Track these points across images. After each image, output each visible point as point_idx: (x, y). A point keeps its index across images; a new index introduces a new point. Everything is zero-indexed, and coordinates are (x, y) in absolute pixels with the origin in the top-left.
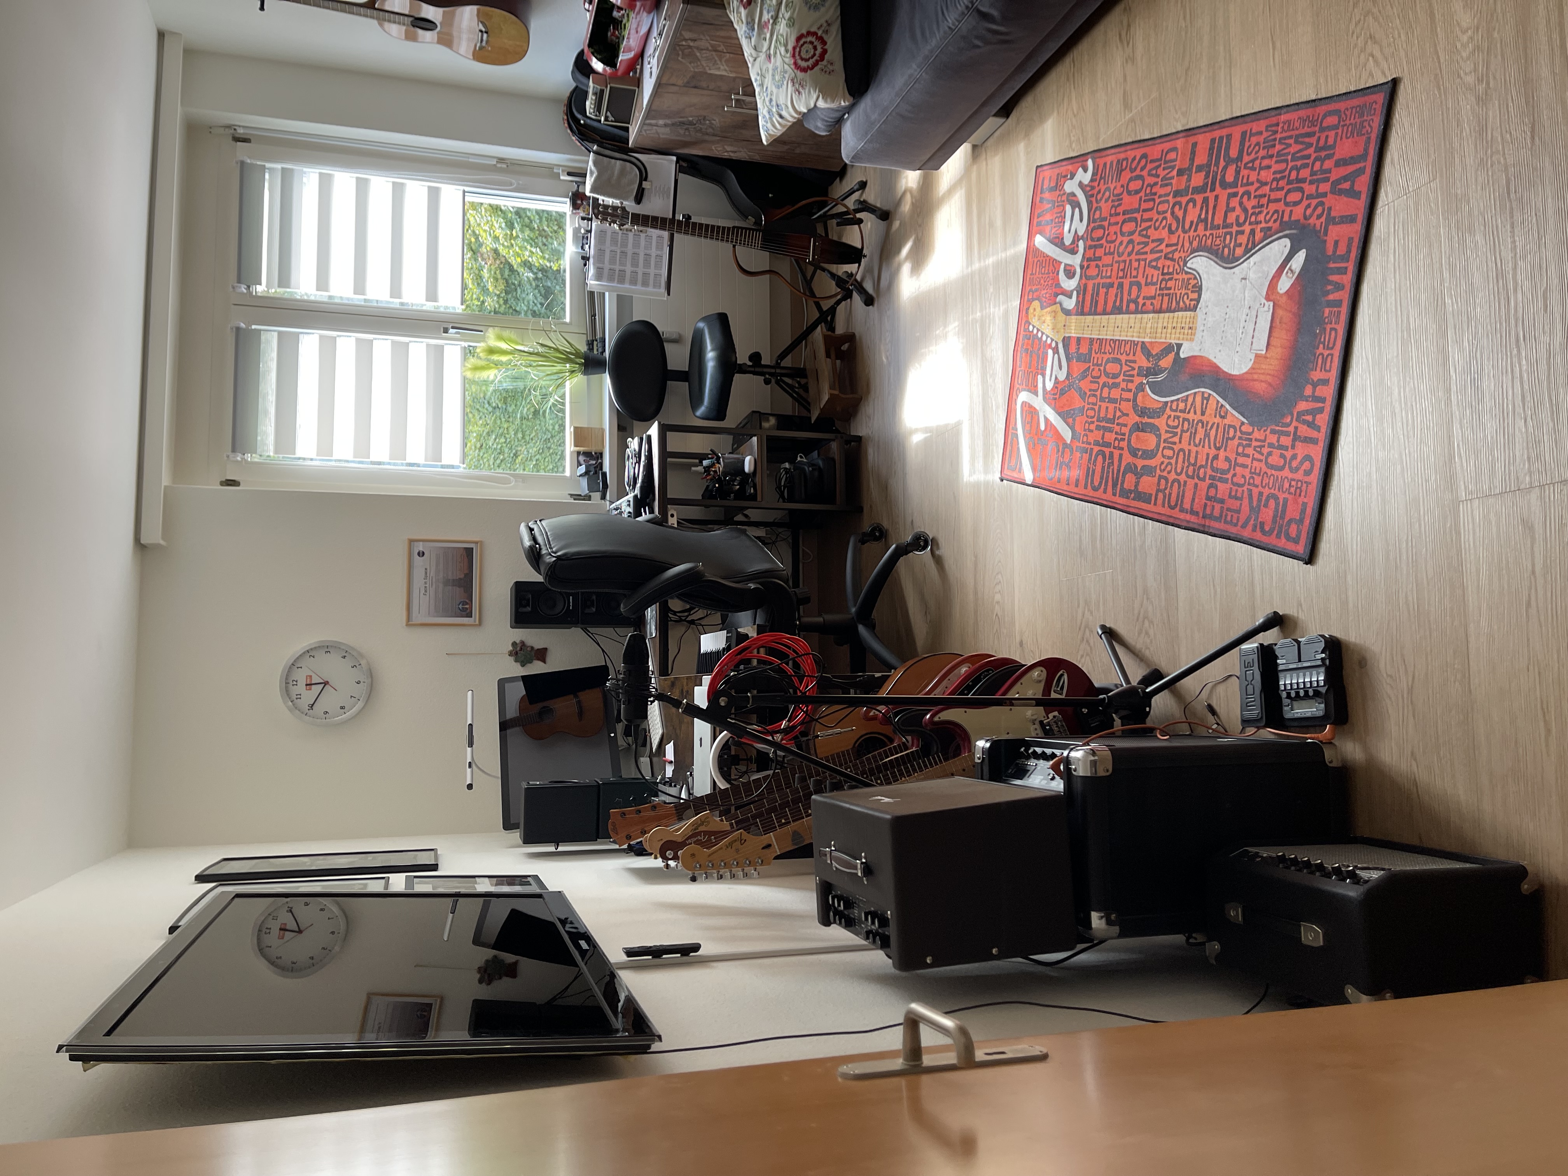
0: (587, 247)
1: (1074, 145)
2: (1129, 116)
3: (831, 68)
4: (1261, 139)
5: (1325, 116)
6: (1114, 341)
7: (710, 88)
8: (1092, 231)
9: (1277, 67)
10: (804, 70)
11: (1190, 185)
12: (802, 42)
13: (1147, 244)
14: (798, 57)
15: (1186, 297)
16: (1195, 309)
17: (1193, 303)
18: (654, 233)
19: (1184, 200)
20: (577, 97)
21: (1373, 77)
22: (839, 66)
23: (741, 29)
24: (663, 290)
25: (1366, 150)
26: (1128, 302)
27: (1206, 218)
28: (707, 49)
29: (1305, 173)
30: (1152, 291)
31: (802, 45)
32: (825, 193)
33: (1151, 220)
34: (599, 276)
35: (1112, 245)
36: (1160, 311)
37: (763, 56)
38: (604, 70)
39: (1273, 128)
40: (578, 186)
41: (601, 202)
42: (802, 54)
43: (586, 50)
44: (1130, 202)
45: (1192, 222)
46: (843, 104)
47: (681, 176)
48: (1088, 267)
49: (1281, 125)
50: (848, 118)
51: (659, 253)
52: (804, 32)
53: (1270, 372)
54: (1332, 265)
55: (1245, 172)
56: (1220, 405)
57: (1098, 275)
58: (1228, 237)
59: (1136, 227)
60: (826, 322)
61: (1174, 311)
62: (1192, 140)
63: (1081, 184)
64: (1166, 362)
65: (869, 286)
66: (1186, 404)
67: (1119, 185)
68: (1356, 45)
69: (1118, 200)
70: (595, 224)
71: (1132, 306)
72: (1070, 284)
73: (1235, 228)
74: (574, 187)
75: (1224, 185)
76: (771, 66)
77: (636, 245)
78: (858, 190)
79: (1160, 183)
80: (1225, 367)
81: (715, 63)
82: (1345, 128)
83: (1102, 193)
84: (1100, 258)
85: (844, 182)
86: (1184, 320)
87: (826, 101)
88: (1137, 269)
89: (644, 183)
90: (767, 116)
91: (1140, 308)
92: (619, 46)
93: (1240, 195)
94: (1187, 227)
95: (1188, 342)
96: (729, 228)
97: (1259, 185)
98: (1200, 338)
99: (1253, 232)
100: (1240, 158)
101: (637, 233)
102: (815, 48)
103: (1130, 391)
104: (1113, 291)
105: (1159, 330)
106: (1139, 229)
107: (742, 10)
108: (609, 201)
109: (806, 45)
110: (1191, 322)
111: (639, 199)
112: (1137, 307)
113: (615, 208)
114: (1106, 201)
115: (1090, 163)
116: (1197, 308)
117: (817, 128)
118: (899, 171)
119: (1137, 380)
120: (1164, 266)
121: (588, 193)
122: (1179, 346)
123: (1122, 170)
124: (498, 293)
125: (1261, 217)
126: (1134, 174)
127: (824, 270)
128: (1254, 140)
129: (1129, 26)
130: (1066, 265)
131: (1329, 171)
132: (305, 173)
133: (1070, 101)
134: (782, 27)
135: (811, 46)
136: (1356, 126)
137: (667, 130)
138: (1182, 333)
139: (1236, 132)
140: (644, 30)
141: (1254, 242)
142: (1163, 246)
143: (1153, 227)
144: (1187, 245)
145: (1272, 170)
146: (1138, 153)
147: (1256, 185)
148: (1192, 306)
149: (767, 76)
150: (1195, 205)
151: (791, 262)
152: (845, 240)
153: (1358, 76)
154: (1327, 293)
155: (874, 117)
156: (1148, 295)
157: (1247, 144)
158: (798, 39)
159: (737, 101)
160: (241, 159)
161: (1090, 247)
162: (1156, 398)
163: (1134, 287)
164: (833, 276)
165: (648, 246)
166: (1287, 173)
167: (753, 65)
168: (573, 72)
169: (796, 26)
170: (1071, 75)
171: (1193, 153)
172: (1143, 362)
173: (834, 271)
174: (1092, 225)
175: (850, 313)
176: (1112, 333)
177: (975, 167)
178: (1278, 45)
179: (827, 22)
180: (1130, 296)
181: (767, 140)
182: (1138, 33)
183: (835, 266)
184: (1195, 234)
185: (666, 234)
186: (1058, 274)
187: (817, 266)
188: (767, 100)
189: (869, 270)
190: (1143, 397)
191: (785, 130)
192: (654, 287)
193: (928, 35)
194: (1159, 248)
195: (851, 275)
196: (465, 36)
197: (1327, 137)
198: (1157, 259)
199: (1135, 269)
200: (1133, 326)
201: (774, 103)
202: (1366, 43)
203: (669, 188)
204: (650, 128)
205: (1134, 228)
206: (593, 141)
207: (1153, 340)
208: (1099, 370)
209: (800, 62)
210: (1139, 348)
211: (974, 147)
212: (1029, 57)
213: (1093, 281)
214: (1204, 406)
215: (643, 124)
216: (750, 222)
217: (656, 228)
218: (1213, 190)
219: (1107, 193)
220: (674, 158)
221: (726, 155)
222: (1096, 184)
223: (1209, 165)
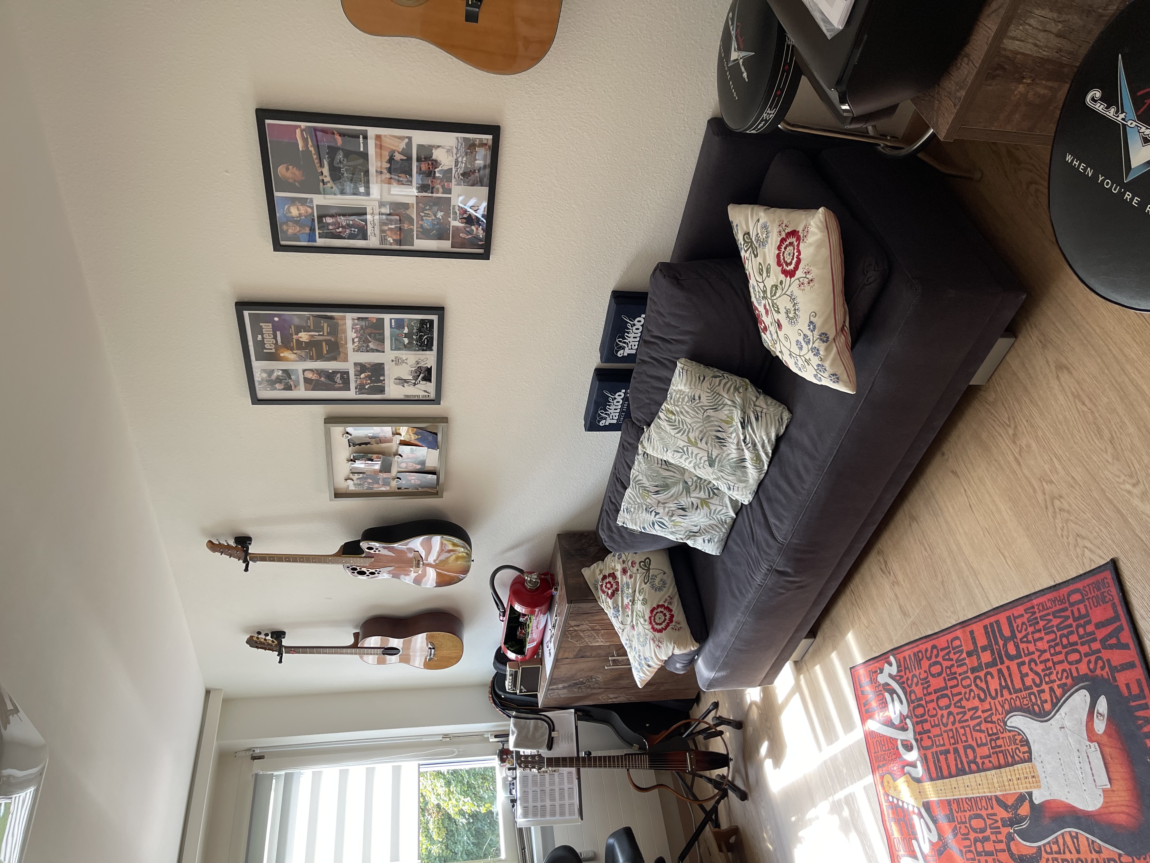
0: (514, 791)
1: (874, 648)
2: (910, 621)
3: (679, 626)
4: (1025, 619)
5: (1069, 595)
6: (970, 799)
7: (593, 655)
8: (914, 710)
9: (1013, 568)
10: (660, 631)
11: (981, 662)
12: (654, 613)
13: (965, 713)
14: (654, 623)
15: (1017, 751)
16: (1030, 760)
17: (1026, 755)
18: (565, 770)
19: (982, 674)
20: (498, 680)
21: (1094, 562)
22: (684, 624)
23: (610, 613)
24: (577, 816)
25: (1116, 612)
26: (969, 763)
27: (1007, 685)
28: (588, 630)
29: (1074, 638)
30: (985, 751)
31: (655, 615)
32: (688, 717)
33: (960, 694)
34: (525, 815)
35: (936, 719)
36: (1000, 767)
37: (628, 627)
38: (517, 657)
39: (1031, 610)
40: (503, 745)
41: (522, 753)
42: (656, 621)
43: (503, 646)
44: (936, 683)
45: (996, 690)
46: (693, 649)
47: (580, 723)
48: (921, 740)
49: (1036, 608)
50: (698, 658)
51: (570, 786)
52: (655, 606)
53: (1122, 803)
54: (1134, 704)
55: (1022, 646)
56: (1090, 841)
57: (933, 745)
58: (1033, 697)
59: (950, 701)
60: (711, 820)
61: (1012, 765)
62: (968, 629)
63: (890, 676)
64: (1024, 810)
65: (739, 783)
66: (1058, 846)
67: (922, 671)
68: (1069, 544)
69: (926, 683)
70: (519, 771)
71: (973, 767)
72: (913, 756)
73: (1035, 689)
74: (500, 746)
75: (1011, 658)
76: (635, 633)
77: (552, 783)
78: (713, 710)
79: (956, 664)
80: (1080, 805)
81: (595, 638)
82: (1090, 600)
83: (910, 679)
84: (929, 731)
85: (701, 705)
86: (1024, 771)
87: (680, 650)
88: (965, 734)
89: (553, 733)
90: (639, 667)
91: (981, 767)
92: (525, 640)
93: (1027, 663)
94: (994, 694)
95: (1036, 789)
96: (622, 756)
97: (1039, 653)
98: (1046, 783)
99: (1052, 689)
100: (1013, 636)
101: (551, 773)
102: (665, 615)
103: (1001, 841)
104: (951, 757)
105: (1007, 783)
106: (953, 702)
107: (609, 600)
108: (528, 752)
109: (658, 614)
110: (1032, 772)
111: (550, 747)
112: (978, 766)
113: (533, 756)
114: (917, 685)
115: (892, 658)
116: (1031, 759)
117: (677, 669)
118: (743, 691)
119: (1005, 831)
120: (987, 729)
121: (511, 748)
122: (1030, 794)
123: (920, 660)
124: (441, 840)
125: (1053, 677)
126: (931, 661)
127: (701, 776)
128: (1019, 621)
129: (886, 562)
130: (902, 741)
131: (1093, 633)
132: (302, 774)
133: (859, 618)
134: (639, 606)
135: (661, 614)
136: (1098, 597)
137: (565, 691)
138: (1028, 782)
139: (1002, 617)
140: (541, 626)
141: (1056, 697)
142: (979, 713)
143: (964, 699)
144: (1000, 709)
145: (1045, 640)
146: (929, 645)
147: (1037, 654)
148: (1026, 757)
149: (633, 639)
150: (992, 677)
151: (672, 773)
152: (711, 749)
153: (1081, 562)
154: (1140, 727)
155: (718, 654)
156: (984, 755)
157: (1015, 625)
158: (652, 611)
159: (613, 661)
160: (256, 772)
161: (917, 723)
162: (1028, 844)
163: (968, 750)
164: (710, 780)
165: (561, 782)
166: (1058, 640)
167: (622, 634)
168: (494, 663)
169: (649, 603)
170: (854, 602)
171: (973, 638)
172: (1003, 814)
173: (708, 775)
174: (912, 705)
175: (729, 810)
176: (965, 792)
177: (802, 677)
178: (1007, 554)
179: (669, 597)
180: (968, 758)
181: (641, 685)
182: (895, 565)
183: (708, 772)
184: (1003, 699)
185: (574, 770)
186: (898, 749)
187: (694, 774)
188: (637, 656)
189: (736, 771)
190: (1016, 845)
191: (653, 675)
192: (570, 815)
193: (744, 592)
194: (976, 715)
195: (723, 777)
196: (418, 654)
197: (1078, 609)
198: (979, 724)
199: (963, 735)
200: (981, 783)
201: (642, 657)
202: (1076, 540)
203: (572, 734)
204: (552, 691)
205: (948, 703)
206: (512, 709)
207: (1004, 793)
208: (966, 827)
209: (656, 626)
210: (994, 802)
211: (796, 663)
212: (820, 594)
213: (931, 751)
214: (1076, 845)
215: (548, 690)
216: (635, 749)
217: (566, 767)
218: (1002, 663)
219: (915, 679)
220: (573, 710)
221: (610, 701)
222: (903, 673)
223: (990, 645)
